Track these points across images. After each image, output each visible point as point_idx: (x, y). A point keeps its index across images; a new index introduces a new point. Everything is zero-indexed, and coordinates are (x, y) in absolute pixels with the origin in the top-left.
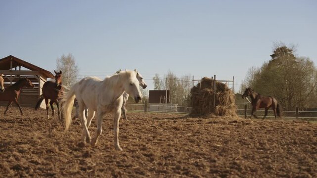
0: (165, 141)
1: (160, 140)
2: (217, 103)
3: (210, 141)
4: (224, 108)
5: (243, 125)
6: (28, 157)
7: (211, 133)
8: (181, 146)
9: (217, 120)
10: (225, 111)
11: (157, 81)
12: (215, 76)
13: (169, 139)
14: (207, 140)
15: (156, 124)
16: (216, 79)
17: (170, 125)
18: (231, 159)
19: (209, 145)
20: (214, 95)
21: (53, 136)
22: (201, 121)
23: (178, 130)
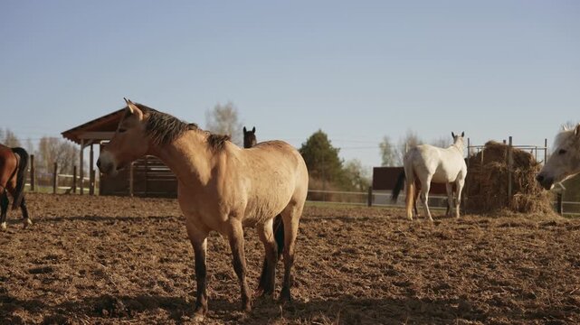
0: (426, 258)
1: (418, 257)
2: (516, 188)
3: (512, 260)
4: (529, 198)
5: (569, 229)
6: (186, 286)
7: (511, 244)
8: (459, 269)
9: (516, 221)
10: (531, 204)
11: (386, 150)
12: (511, 138)
13: (432, 255)
14: (506, 257)
15: (401, 228)
16: (513, 144)
17: (430, 230)
18: (562, 293)
19: (513, 267)
20: (510, 175)
21: (221, 249)
22: (486, 222)
23: (446, 238)
